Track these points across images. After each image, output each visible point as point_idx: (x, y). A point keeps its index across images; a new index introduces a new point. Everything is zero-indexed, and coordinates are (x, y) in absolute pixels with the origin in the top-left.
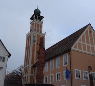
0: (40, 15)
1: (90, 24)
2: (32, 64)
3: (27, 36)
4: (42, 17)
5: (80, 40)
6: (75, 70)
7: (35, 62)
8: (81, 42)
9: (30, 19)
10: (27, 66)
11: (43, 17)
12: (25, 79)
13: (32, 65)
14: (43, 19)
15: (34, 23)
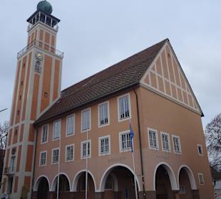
0: (52, 14)
1: (167, 40)
2: (31, 119)
3: (18, 59)
4: (56, 21)
5: (153, 69)
6: (149, 129)
7: (39, 115)
8: (155, 72)
9: (28, 21)
10: (19, 124)
11: (59, 21)
12: (13, 153)
13: (33, 122)
14: (59, 24)
15: (38, 29)
